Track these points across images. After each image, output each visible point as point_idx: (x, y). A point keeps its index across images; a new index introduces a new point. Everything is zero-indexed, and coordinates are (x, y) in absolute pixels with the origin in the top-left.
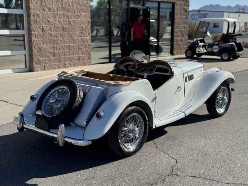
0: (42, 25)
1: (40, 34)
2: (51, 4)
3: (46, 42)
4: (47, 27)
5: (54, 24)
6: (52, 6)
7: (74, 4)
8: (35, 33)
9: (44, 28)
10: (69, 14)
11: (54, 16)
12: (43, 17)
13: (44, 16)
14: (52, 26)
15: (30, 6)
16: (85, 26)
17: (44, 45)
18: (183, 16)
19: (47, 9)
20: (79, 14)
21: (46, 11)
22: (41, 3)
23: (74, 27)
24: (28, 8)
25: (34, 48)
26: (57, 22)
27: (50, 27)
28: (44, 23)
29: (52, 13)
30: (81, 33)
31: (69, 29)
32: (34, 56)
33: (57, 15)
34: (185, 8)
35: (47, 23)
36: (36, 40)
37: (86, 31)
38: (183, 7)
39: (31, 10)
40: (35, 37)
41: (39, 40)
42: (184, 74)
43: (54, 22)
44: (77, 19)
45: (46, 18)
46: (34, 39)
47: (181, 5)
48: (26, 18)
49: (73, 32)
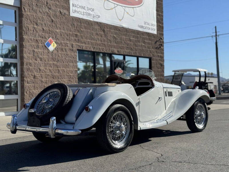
0: (33, 72)
1: (32, 80)
2: (43, 55)
3: (37, 87)
4: (38, 74)
5: (45, 72)
6: (43, 56)
7: (63, 56)
8: (28, 79)
9: (35, 75)
10: (58, 64)
11: (45, 65)
12: (35, 66)
13: (36, 64)
14: (43, 73)
15: (23, 56)
16: (73, 74)
17: (35, 90)
18: (159, 70)
19: (39, 59)
20: (67, 64)
21: (38, 60)
22: (34, 54)
23: (63, 75)
24: (22, 58)
25: (26, 92)
26: (48, 70)
27: (41, 74)
28: (36, 71)
29: (43, 63)
30: (69, 81)
31: (58, 77)
32: (26, 100)
33: (48, 64)
34: (160, 63)
35: (38, 71)
36: (28, 86)
37: (73, 79)
38: (159, 62)
39: (24, 59)
40: (27, 83)
41: (30, 86)
42: (163, 88)
43: (45, 70)
44: (65, 68)
45: (37, 67)
46: (26, 84)
47: (156, 60)
48: (20, 67)
49: (62, 79)
